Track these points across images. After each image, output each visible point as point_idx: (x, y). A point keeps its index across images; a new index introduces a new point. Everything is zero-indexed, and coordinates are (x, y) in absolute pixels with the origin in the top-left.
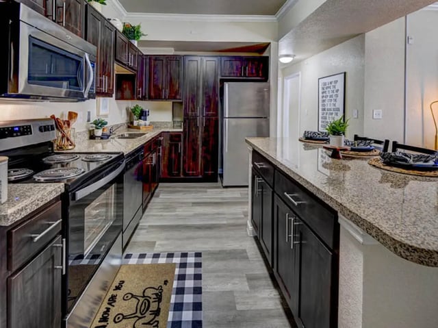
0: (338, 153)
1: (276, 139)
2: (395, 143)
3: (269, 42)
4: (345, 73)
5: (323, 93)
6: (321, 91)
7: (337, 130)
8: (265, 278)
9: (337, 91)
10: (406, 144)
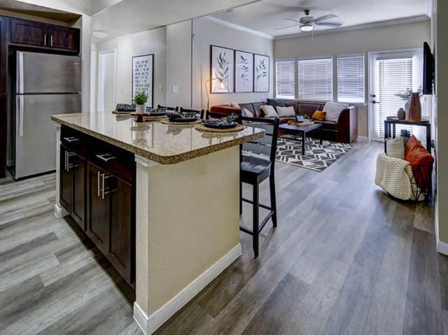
0: (142, 118)
1: (89, 113)
2: (181, 108)
3: (80, 14)
4: (153, 55)
5: (136, 70)
6: (134, 68)
7: (140, 100)
8: (78, 246)
9: (148, 69)
10: (193, 109)
